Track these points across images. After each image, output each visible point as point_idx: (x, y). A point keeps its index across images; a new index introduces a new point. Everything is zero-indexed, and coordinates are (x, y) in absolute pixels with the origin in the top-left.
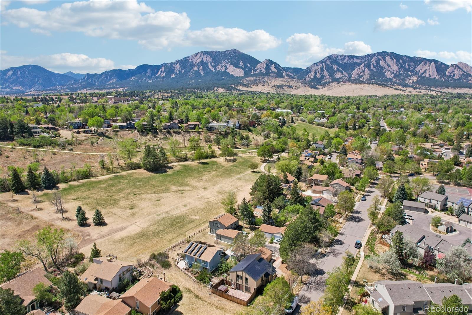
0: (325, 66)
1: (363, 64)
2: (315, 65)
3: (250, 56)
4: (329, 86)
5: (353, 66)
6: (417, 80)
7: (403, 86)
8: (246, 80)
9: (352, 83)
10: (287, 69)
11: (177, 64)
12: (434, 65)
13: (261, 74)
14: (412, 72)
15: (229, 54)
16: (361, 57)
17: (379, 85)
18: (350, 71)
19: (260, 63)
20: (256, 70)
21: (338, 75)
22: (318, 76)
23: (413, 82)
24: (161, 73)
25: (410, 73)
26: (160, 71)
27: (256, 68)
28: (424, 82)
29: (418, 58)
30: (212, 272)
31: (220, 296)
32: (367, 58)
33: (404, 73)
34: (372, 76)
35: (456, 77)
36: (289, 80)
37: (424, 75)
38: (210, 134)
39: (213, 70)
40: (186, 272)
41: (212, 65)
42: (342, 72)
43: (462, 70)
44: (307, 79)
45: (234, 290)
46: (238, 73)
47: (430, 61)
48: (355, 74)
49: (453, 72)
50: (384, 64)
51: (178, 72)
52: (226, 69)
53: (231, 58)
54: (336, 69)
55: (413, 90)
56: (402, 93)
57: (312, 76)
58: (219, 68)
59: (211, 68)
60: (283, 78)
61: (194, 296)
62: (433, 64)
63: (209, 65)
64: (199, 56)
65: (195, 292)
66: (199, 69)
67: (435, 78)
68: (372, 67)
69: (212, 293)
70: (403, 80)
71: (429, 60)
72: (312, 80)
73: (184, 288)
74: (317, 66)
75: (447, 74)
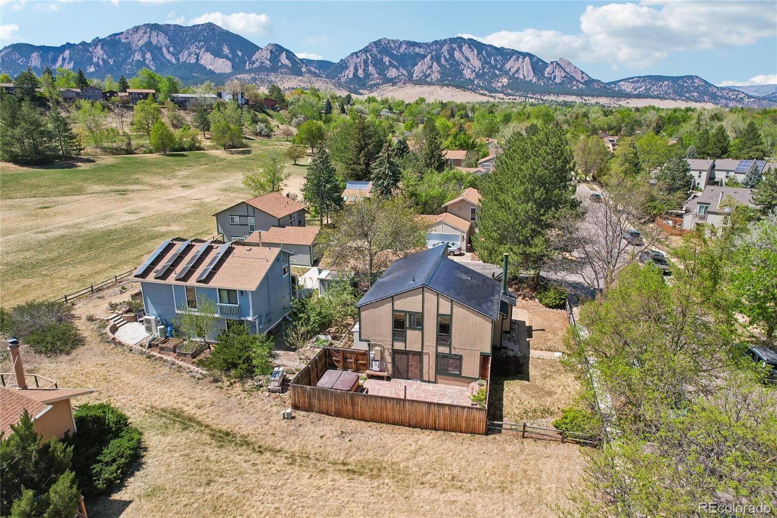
0: (370, 58)
1: (429, 57)
2: (355, 56)
3: (240, 37)
4: (379, 90)
5: (416, 59)
6: (508, 83)
7: (490, 92)
8: (237, 78)
9: (415, 84)
10: (307, 62)
11: (96, 46)
12: (529, 61)
13: (262, 68)
14: (500, 70)
15: (201, 32)
16: (426, 44)
17: (457, 87)
18: (409, 68)
19: (260, 51)
20: (254, 63)
21: (392, 73)
22: (361, 73)
23: (503, 86)
24: (63, 64)
25: (497, 72)
26: (61, 58)
27: (254, 58)
28: (517, 85)
29: (507, 49)
30: (270, 333)
31: (338, 414)
32: (434, 47)
33: (490, 72)
34: (444, 73)
35: (558, 80)
36: (314, 79)
37: (516, 75)
38: (182, 113)
39: (174, 61)
40: (155, 353)
41: (169, 52)
42: (398, 69)
43: (565, 71)
44: (343, 80)
45: (385, 382)
46: (222, 66)
47: (525, 55)
48: (418, 70)
49: (553, 72)
50: (461, 56)
51: (101, 63)
52: (197, 59)
53: (206, 40)
54: (387, 63)
55: (505, 97)
56: (491, 100)
57: (349, 73)
58: (184, 57)
59: (168, 57)
60: (302, 76)
61: (206, 438)
62: (527, 59)
63: (165, 50)
64: (141, 32)
65: (208, 421)
66: (144, 57)
67: (531, 81)
68: (443, 61)
69: (296, 407)
70: (489, 83)
71: (521, 53)
72: (351, 81)
73: (152, 410)
74: (357, 57)
75: (546, 75)
